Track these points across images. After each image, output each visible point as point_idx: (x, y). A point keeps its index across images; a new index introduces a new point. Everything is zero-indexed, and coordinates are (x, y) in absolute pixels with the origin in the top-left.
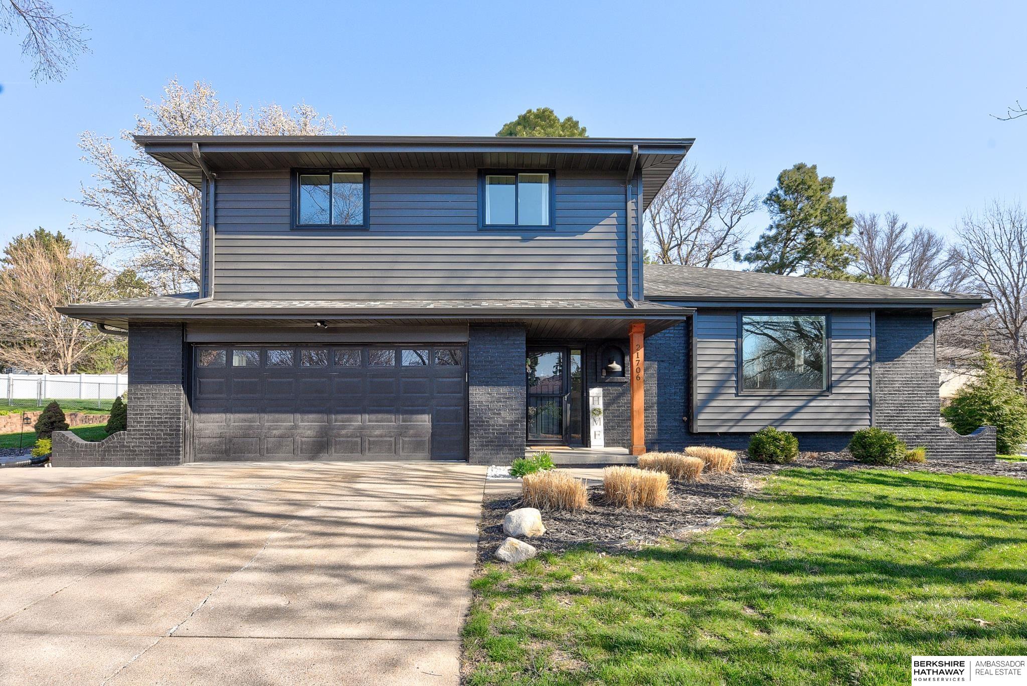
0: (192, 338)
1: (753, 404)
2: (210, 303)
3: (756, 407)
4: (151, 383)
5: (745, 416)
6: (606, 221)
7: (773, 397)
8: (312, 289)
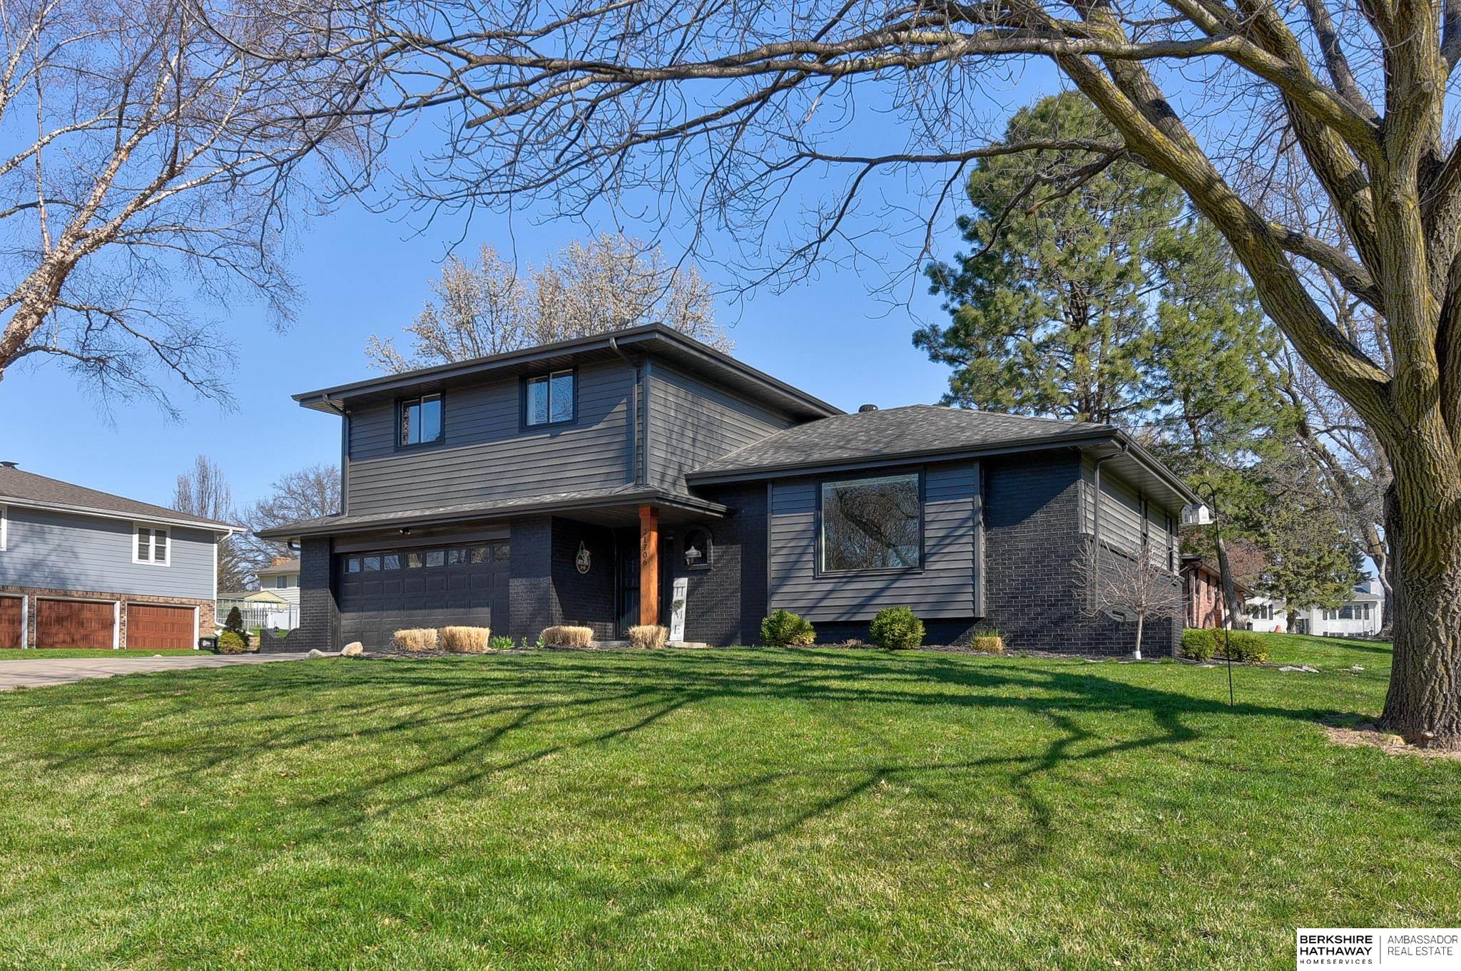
0: (339, 549)
1: (829, 587)
2: (346, 520)
3: (831, 591)
4: (314, 588)
5: (819, 602)
6: (618, 408)
7: (851, 579)
8: (407, 501)
